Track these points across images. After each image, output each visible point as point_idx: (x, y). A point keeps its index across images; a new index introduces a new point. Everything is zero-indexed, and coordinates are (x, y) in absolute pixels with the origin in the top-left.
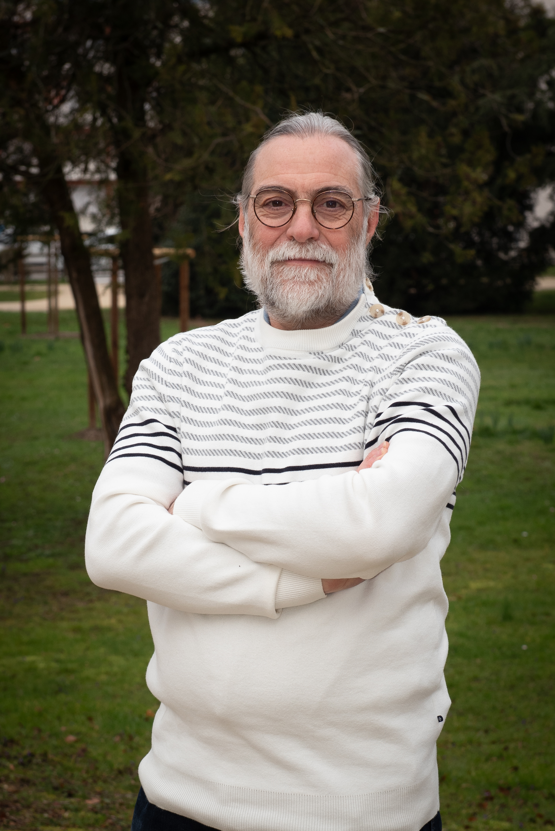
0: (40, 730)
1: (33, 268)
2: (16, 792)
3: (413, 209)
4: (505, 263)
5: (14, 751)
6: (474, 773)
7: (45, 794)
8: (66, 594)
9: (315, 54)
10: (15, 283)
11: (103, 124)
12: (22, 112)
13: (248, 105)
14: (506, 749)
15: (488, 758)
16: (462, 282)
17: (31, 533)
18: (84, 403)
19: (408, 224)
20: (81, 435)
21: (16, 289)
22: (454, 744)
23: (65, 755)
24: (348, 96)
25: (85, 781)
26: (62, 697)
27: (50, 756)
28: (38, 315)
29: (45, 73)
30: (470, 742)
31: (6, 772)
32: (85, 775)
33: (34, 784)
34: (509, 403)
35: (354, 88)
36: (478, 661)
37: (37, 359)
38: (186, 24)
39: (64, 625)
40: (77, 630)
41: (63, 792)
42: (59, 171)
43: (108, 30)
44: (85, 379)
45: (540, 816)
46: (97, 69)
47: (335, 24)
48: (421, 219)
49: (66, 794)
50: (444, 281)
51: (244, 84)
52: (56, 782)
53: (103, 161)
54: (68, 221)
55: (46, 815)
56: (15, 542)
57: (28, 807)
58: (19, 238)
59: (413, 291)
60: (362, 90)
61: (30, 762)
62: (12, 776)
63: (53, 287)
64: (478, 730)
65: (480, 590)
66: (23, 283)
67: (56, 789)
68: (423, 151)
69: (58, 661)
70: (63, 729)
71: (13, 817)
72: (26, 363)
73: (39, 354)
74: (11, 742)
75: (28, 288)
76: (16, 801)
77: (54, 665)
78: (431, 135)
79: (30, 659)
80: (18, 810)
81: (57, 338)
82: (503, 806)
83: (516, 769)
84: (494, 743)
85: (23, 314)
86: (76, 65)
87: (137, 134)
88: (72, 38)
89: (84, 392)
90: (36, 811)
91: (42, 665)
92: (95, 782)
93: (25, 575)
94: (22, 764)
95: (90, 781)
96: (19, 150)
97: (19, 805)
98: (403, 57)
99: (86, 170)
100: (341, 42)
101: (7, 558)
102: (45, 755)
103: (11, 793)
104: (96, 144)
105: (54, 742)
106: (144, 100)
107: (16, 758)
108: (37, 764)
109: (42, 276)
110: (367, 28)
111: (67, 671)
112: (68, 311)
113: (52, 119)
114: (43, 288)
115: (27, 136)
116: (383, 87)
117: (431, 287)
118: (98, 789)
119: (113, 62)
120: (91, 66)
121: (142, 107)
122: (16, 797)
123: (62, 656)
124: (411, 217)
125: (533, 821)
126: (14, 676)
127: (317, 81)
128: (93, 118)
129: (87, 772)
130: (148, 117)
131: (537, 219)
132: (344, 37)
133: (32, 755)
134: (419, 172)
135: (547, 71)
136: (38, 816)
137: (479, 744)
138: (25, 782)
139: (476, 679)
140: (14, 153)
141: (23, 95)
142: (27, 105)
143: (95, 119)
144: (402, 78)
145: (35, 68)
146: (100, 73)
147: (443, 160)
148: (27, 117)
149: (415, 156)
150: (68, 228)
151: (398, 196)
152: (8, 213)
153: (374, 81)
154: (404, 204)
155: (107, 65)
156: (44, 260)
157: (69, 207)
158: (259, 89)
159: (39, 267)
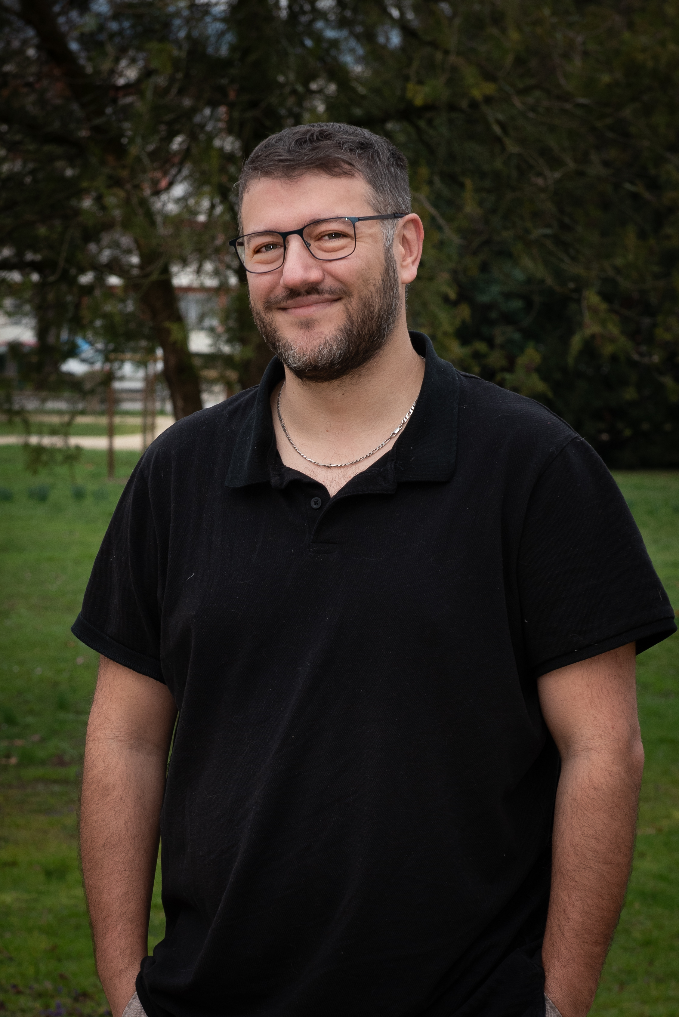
1: (125, 396)
3: (614, 330)
9: (497, 129)
10: (102, 413)
11: (222, 214)
12: (122, 194)
16: (668, 427)
19: (608, 349)
21: (103, 421)
24: (540, 181)
28: (130, 454)
29: (151, 147)
35: (547, 172)
38: (332, 88)
42: (166, 272)
43: (232, 95)
46: (217, 143)
47: (524, 92)
48: (623, 341)
50: (645, 426)
53: (221, 261)
54: (176, 334)
58: (112, 356)
59: (605, 437)
60: (557, 175)
63: (149, 420)
66: (112, 413)
68: (631, 257)
75: (117, 420)
78: (642, 235)
85: (111, 453)
86: (193, 136)
88: (187, 102)
96: (116, 245)
98: (610, 135)
99: (199, 271)
100: (531, 115)
104: (213, 238)
109: (137, 406)
110: (565, 97)
113: (158, 205)
114: (137, 421)
115: (126, 225)
116: (581, 174)
117: (628, 432)
119: (239, 136)
120: (210, 138)
124: (613, 340)
127: (498, 164)
128: (210, 205)
132: (533, 109)
134: (625, 284)
140: (109, 247)
141: (124, 173)
142: (128, 186)
143: (213, 207)
144: (606, 164)
145: (139, 140)
146: (221, 149)
147: (656, 269)
148: (127, 201)
149: (619, 261)
150: (175, 343)
151: (594, 311)
152: (98, 323)
153: (571, 165)
154: (603, 323)
155: (230, 139)
156: (139, 385)
157: (177, 317)
158: (424, 171)
159: (132, 394)
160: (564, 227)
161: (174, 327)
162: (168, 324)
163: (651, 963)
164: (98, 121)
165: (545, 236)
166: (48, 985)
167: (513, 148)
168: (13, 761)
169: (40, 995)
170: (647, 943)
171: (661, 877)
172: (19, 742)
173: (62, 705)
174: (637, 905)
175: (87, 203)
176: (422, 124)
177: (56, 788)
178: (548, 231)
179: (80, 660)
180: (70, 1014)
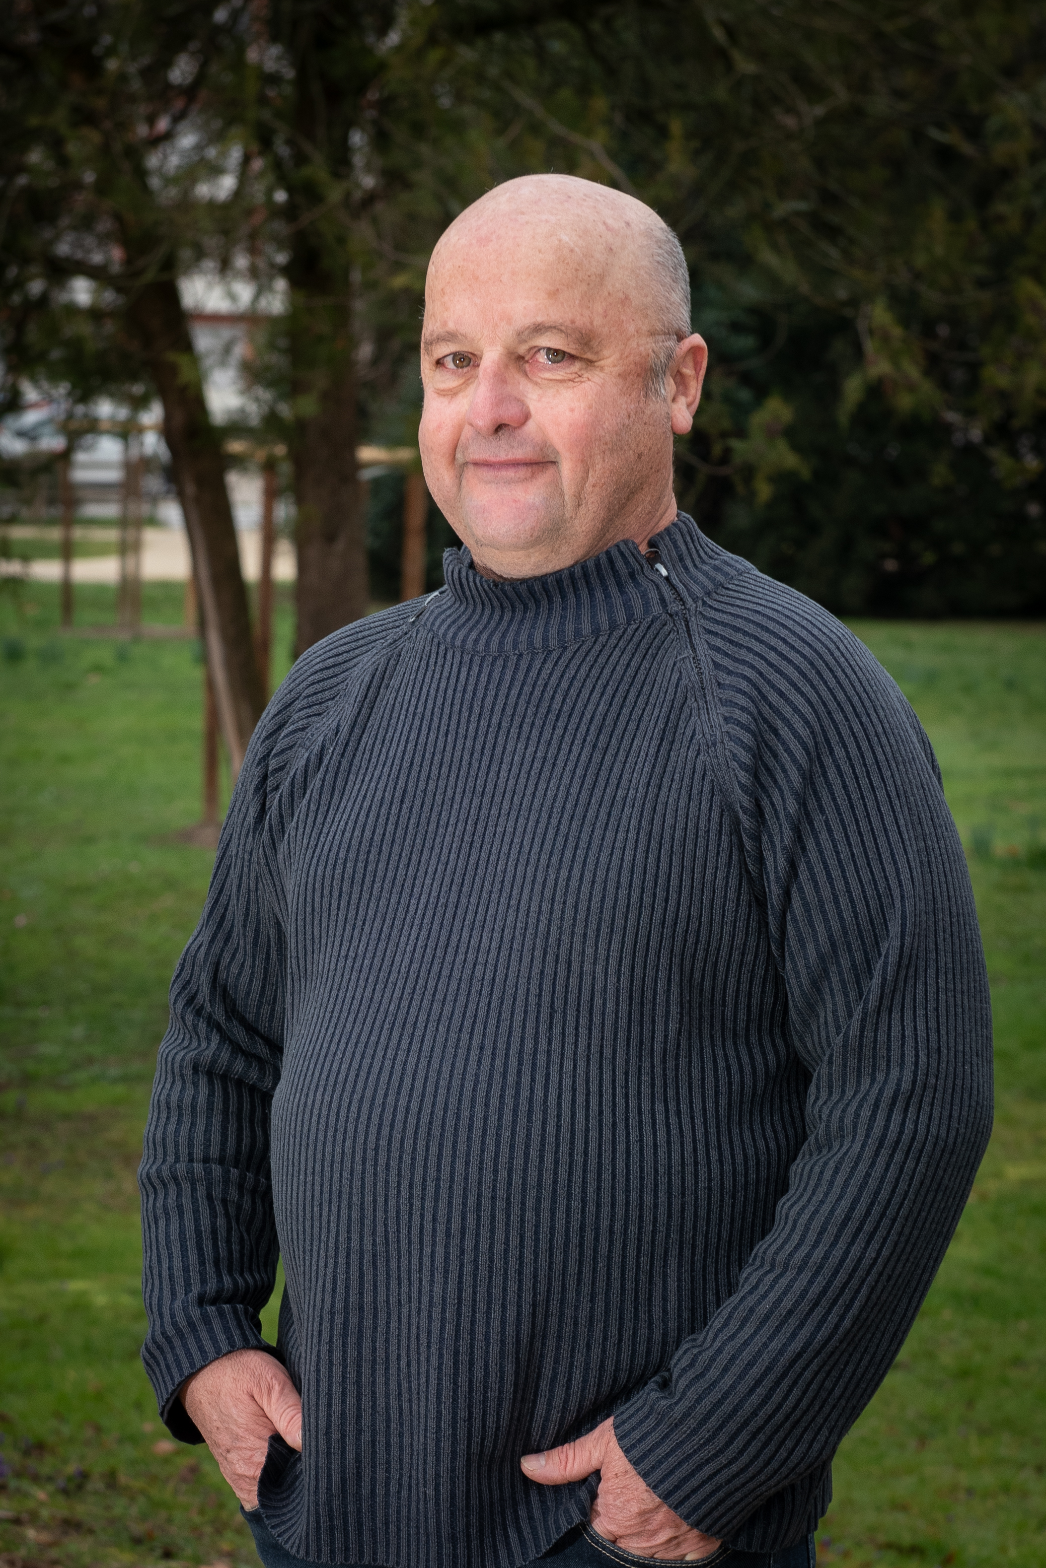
0: (98, 1429)
1: (89, 493)
2: (53, 1544)
3: (913, 371)
5: (46, 1466)
6: (1013, 1553)
7: (113, 1551)
9: (718, 34)
10: (51, 522)
12: (95, 138)
13: (576, 138)
16: (995, 549)
17: (78, 1032)
19: (904, 402)
20: (185, 837)
21: (55, 534)
22: (970, 1492)
23: (153, 1479)
24: (790, 122)
25: (196, 1530)
27: (123, 1479)
28: (98, 591)
30: (1006, 1489)
31: (31, 1504)
32: (197, 1519)
33: (91, 1531)
35: (802, 106)
36: (1024, 1325)
37: (94, 680)
41: (152, 1550)
42: (169, 265)
46: (252, 56)
48: (927, 388)
49: (159, 1552)
50: (958, 548)
51: (565, 94)
52: (138, 1529)
54: (182, 374)
56: (46, 1049)
59: (891, 565)
60: (819, 111)
61: (80, 1487)
62: (45, 1513)
63: (131, 534)
64: (1022, 1466)
65: (1026, 1183)
66: (69, 521)
67: (137, 1541)
68: (939, 250)
70: (146, 1428)
72: (70, 687)
73: (98, 668)
74: (39, 1448)
75: (78, 533)
76: (54, 1562)
77: (127, 1300)
78: (955, 216)
79: (76, 1286)
81: (137, 638)
85: (67, 589)
87: (335, 194)
91: (100, 1300)
92: (219, 1532)
93: (66, 1117)
94: (65, 1492)
95: (208, 1529)
98: (907, 45)
101: (27, 1080)
102: (111, 1480)
103: (44, 1547)
105: (130, 1452)
106: (349, 124)
107: (50, 1479)
108: (96, 1493)
109: (110, 510)
112: (166, 587)
113: (154, 162)
114: (112, 535)
117: (928, 558)
118: (225, 1546)
119: (289, 45)
121: (345, 138)
122: (54, 1553)
124: (911, 388)
126: (42, 1320)
127: (721, 92)
128: (243, 157)
129: (202, 1512)
130: (358, 160)
133: (84, 1476)
134: (928, 295)
137: (1025, 1494)
138: (71, 1525)
139: (1017, 1362)
140: (73, 228)
141: (100, 103)
142: (108, 125)
143: (247, 161)
144: (899, 94)
145: (124, 48)
146: (259, 68)
147: (979, 270)
148: (105, 149)
149: (920, 260)
150: (184, 389)
151: (886, 338)
152: (56, 354)
153: (842, 95)
154: (894, 359)
155: (275, 51)
156: (113, 475)
157: (186, 345)
158: (600, 104)
159: (101, 490)
160: (829, 198)
161: (182, 360)
162: (172, 356)
163: (970, 1404)
164: (56, 15)
165: (798, 214)
167: (746, 66)
170: (963, 1374)
171: (986, 1271)
174: (947, 1314)
175: (35, 157)
176: (596, 26)
178: (801, 206)
179: (21, 921)
180: (18, 1475)
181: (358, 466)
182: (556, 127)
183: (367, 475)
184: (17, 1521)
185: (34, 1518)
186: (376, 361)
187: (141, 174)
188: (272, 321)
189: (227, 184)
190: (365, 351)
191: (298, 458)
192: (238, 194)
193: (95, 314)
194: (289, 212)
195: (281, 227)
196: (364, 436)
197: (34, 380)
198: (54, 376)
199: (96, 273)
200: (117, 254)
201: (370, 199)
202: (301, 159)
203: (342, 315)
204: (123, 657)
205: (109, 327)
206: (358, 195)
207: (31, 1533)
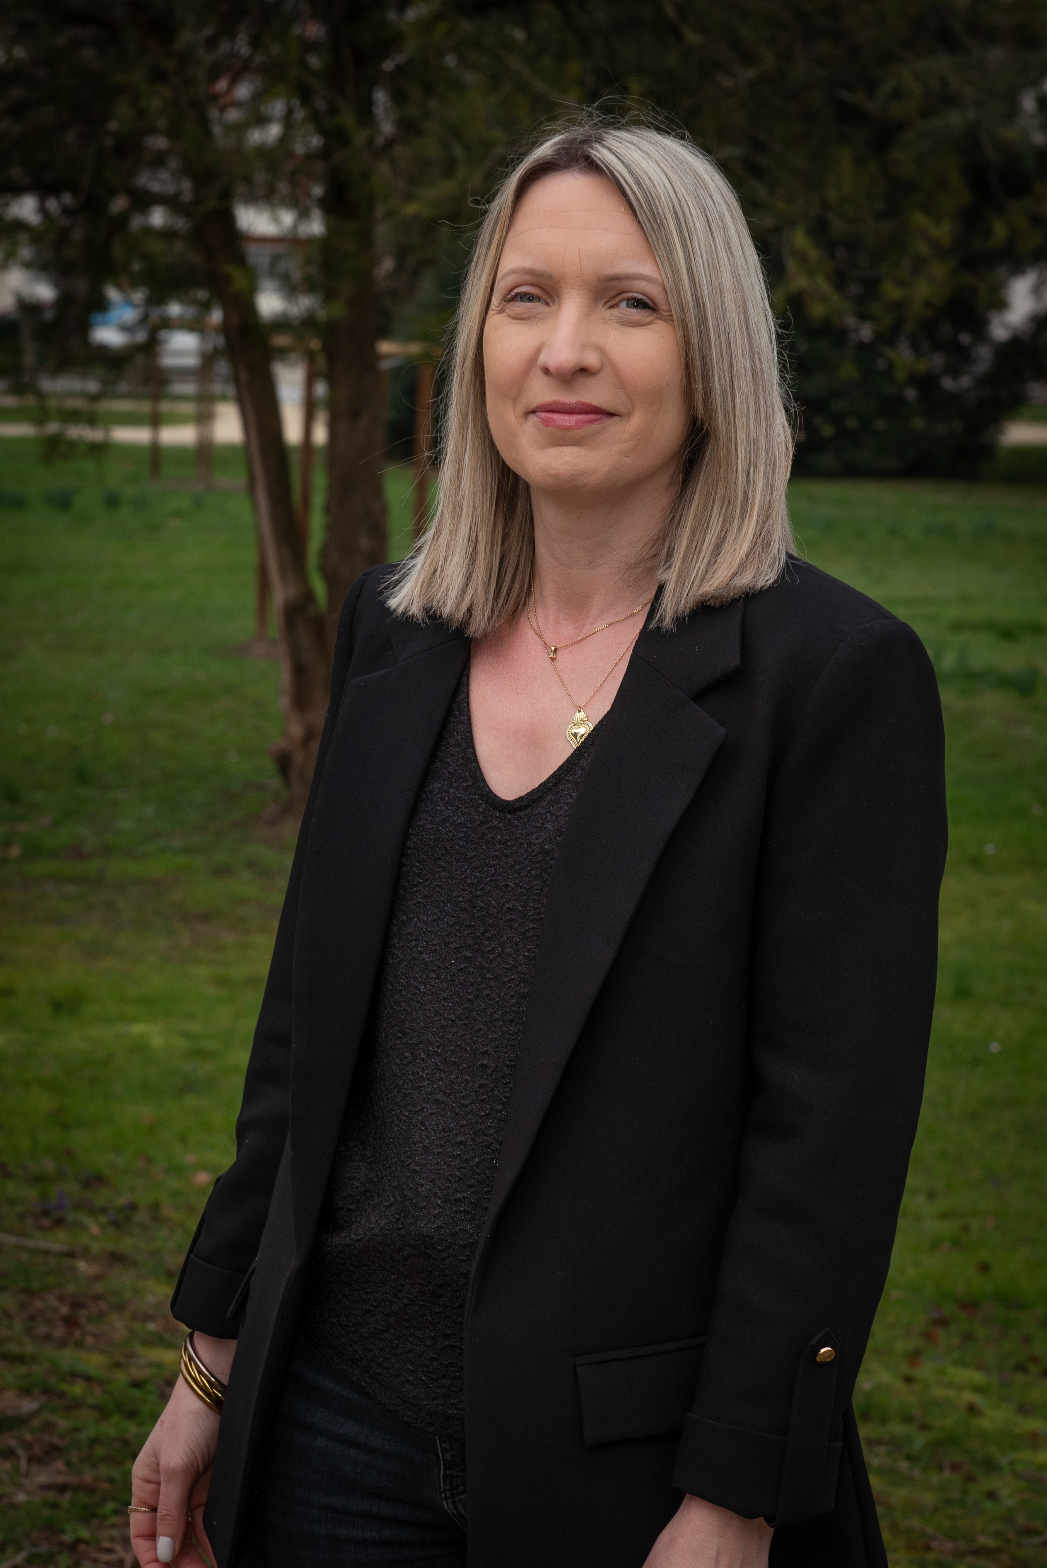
0: (149, 1160)
1: (175, 375)
2: (99, 1278)
3: (824, 286)
4: (953, 397)
5: (101, 1197)
6: (910, 1272)
7: (151, 1284)
8: (205, 917)
9: (671, 12)
10: (144, 397)
12: (167, 93)
13: (554, 95)
14: (966, 1229)
15: (935, 1245)
16: (880, 424)
17: (150, 810)
18: (249, 597)
20: (241, 650)
21: (145, 407)
23: (190, 1210)
24: (727, 82)
26: (191, 1101)
27: (166, 1210)
28: (179, 453)
31: (84, 1238)
33: (134, 1264)
34: (959, 626)
35: (739, 70)
37: (174, 522)
39: (200, 971)
40: (221, 981)
44: (251, 557)
45: (1034, 1360)
46: (297, 29)
48: (836, 301)
50: (852, 423)
51: (547, 60)
54: (239, 282)
55: (152, 1327)
56: (123, 824)
57: (120, 1308)
60: (751, 74)
61: (128, 1220)
62: (95, 1247)
63: (206, 407)
66: (157, 397)
68: (847, 188)
69: (186, 1035)
70: (190, 1159)
71: (92, 1328)
72: (156, 527)
73: (178, 513)
74: (96, 1180)
75: (165, 407)
76: (98, 1297)
77: (180, 1043)
78: (859, 161)
79: (138, 1029)
80: (102, 1314)
81: (210, 490)
82: (968, 1337)
83: (985, 1268)
84: (944, 1216)
85: (155, 450)
87: (360, 138)
89: (249, 580)
90: (135, 1317)
91: (157, 1041)
94: (115, 1224)
97: (103, 1305)
98: (823, 22)
101: (108, 851)
102: (155, 1207)
103: (91, 1280)
105: (173, 1183)
107: (104, 1211)
108: (141, 1225)
109: (190, 388)
111: (202, 1054)
112: (230, 448)
114: (188, 408)
117: (828, 431)
120: (287, 23)
122: (99, 1288)
123: (194, 1027)
124: (823, 299)
125: (1021, 1368)
126: (109, 1059)
127: (672, 60)
130: (380, 112)
131: (1007, 326)
133: (133, 1207)
134: (837, 225)
135: (1035, 83)
136: (137, 1326)
137: (919, 1217)
138: (116, 1258)
142: (176, 82)
143: (290, 112)
144: (817, 62)
145: (193, 20)
147: (877, 205)
148: (175, 102)
149: (831, 196)
150: (238, 295)
151: (803, 259)
152: (137, 266)
153: (770, 62)
154: (811, 275)
156: (191, 361)
157: (240, 259)
158: (574, 68)
159: (184, 373)
160: (757, 145)
161: (237, 272)
162: (230, 269)
165: (734, 158)
166: (49, 1165)
167: (693, 37)
168: (15, 851)
169: (37, 1179)
172: (24, 827)
173: (82, 777)
177: (72, 889)
179: (108, 718)
180: (78, 1206)
181: (377, 357)
182: (539, 86)
183: (385, 365)
184: (70, 1255)
185: (85, 1253)
186: (397, 272)
187: (204, 122)
188: (311, 241)
189: (274, 131)
190: (387, 265)
191: (329, 350)
192: (285, 139)
193: (168, 234)
194: (324, 153)
195: (320, 167)
196: (384, 333)
197: (119, 287)
198: (135, 284)
199: (171, 202)
200: (186, 186)
201: (390, 144)
202: (333, 110)
203: (366, 238)
204: (198, 504)
205: (179, 246)
206: (380, 141)
207: (82, 1266)
